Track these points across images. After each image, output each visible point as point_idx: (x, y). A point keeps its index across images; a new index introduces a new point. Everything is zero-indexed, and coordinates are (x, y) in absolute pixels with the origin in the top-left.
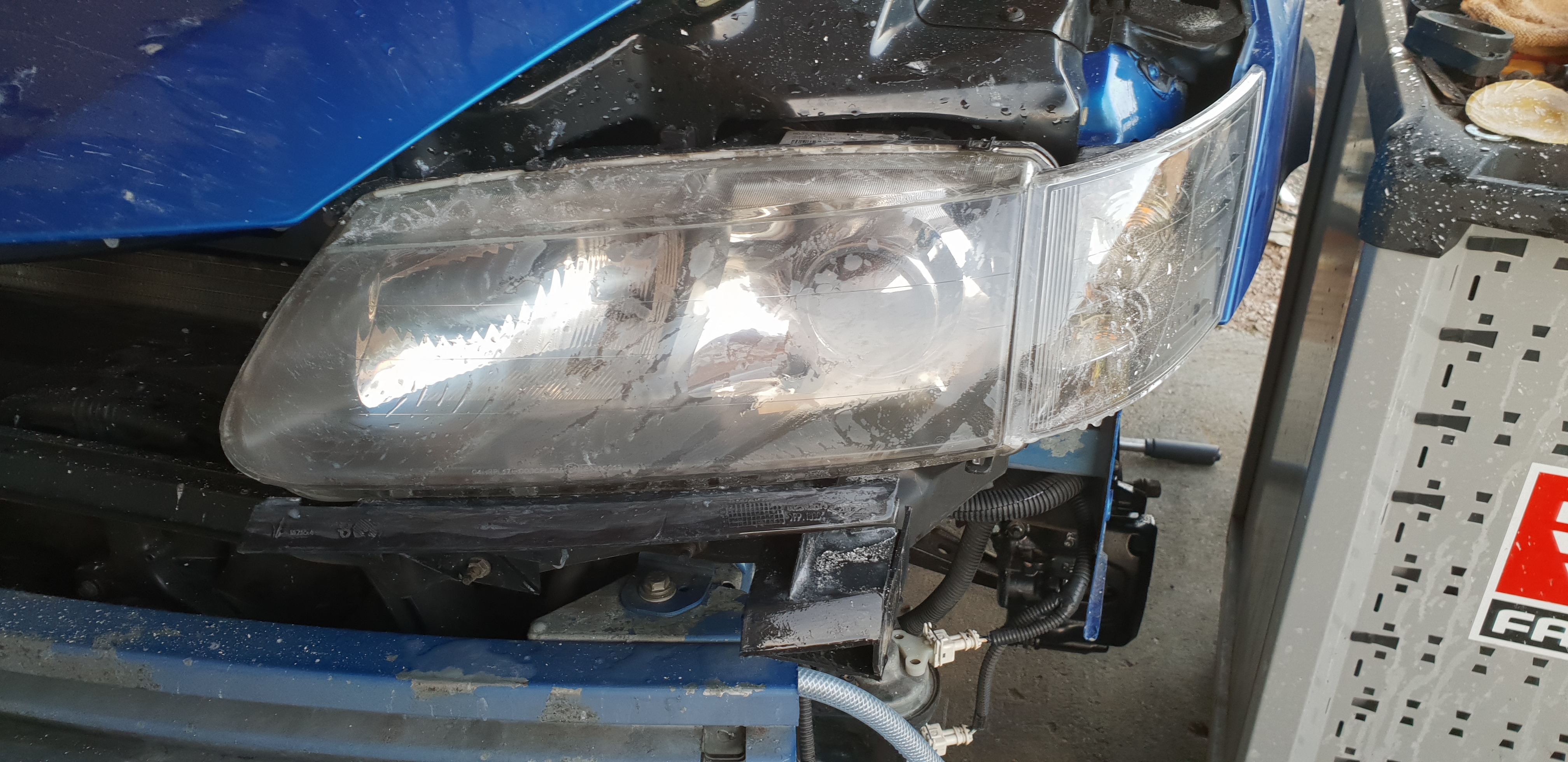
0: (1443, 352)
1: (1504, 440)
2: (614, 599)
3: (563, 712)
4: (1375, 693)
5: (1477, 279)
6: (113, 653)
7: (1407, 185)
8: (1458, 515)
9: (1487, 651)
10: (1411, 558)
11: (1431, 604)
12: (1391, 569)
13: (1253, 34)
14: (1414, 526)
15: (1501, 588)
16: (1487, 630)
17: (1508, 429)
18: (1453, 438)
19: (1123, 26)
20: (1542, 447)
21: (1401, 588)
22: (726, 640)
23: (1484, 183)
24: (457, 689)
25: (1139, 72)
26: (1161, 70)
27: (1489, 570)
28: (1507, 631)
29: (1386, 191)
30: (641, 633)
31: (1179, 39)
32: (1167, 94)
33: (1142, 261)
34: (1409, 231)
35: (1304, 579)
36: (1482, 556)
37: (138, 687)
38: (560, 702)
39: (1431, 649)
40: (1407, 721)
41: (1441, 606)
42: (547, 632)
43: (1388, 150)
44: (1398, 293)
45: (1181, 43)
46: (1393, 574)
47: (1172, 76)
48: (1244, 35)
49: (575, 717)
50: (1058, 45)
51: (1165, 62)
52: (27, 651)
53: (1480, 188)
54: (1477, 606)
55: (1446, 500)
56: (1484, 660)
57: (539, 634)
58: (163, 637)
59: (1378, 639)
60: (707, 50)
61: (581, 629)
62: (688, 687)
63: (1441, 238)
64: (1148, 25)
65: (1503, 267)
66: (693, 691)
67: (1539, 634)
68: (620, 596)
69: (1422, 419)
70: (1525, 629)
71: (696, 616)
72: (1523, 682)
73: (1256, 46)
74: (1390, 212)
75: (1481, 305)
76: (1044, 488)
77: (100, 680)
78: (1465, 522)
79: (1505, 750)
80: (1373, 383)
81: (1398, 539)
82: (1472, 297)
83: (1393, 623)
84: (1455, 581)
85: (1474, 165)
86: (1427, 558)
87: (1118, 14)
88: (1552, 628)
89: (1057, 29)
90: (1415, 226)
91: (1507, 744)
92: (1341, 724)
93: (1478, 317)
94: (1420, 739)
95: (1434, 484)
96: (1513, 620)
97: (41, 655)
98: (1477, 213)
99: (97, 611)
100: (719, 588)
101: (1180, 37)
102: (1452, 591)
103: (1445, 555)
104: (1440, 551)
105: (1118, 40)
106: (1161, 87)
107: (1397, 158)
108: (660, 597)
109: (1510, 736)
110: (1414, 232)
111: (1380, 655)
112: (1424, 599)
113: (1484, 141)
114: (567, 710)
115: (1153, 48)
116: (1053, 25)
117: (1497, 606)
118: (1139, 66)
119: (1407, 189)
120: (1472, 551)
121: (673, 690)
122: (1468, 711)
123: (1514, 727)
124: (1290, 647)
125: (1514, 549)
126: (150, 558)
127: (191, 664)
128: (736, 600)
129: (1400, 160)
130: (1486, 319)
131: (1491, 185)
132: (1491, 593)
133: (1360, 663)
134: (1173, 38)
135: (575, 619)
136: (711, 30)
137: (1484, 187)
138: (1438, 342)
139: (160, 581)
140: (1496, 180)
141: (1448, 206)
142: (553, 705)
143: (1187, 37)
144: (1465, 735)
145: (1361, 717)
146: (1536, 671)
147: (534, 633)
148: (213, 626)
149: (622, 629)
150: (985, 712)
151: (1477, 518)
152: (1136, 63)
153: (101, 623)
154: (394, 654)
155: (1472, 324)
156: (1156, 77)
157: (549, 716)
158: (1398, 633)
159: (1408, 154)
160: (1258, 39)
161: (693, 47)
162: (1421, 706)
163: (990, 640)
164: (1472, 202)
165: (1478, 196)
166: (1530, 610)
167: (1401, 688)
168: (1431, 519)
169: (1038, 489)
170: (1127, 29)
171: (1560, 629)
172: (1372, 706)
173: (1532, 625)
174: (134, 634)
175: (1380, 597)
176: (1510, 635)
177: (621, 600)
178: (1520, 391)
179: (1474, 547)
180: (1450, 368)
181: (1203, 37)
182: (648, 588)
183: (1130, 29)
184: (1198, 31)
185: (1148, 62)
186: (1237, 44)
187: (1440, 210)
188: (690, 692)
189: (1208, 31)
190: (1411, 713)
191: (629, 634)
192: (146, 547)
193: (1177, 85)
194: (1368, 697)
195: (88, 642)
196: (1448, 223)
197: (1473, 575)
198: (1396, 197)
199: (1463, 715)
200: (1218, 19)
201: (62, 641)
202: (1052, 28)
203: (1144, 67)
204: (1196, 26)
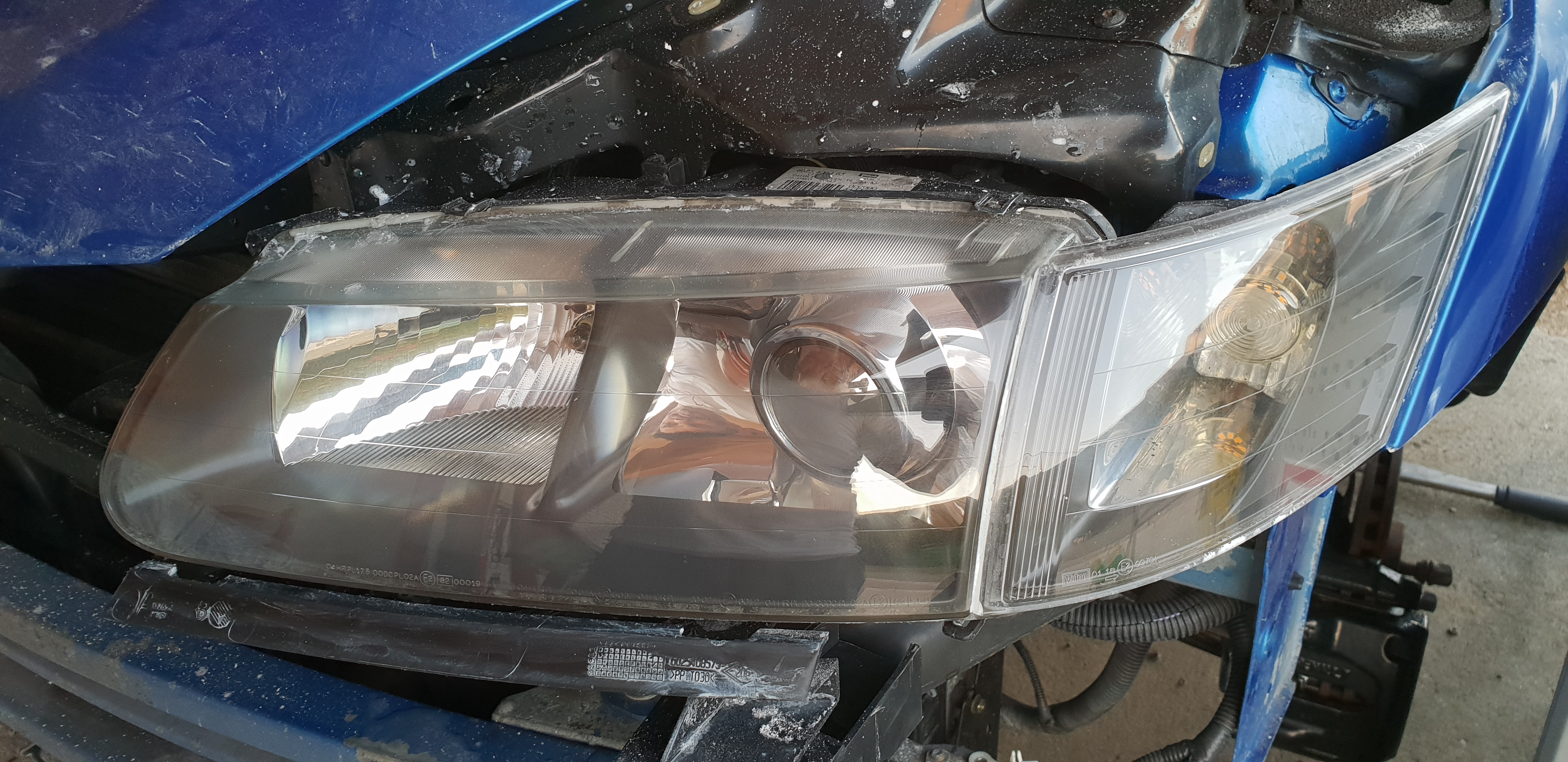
6: (117, 663)
13: (1501, 38)
19: (1290, 30)
26: (1353, 87)
30: (606, 736)
31: (1379, 48)
32: (1364, 117)
42: (512, 715)
45: (1379, 53)
48: (1485, 39)
50: (1168, 63)
51: (1362, 78)
57: (503, 716)
60: (691, 69)
61: (548, 718)
64: (1329, 27)
73: (1504, 55)
76: (1182, 610)
87: (1284, 13)
89: (1168, 40)
101: (1383, 45)
106: (1351, 111)
115: (1338, 58)
116: (1162, 34)
118: (1314, 84)
127: (174, 688)
134: (1370, 46)
135: (546, 704)
143: (1391, 44)
147: (498, 714)
148: (210, 648)
149: (590, 726)
152: (1309, 79)
154: (354, 713)
156: (1341, 98)
160: (1509, 45)
161: (676, 64)
169: (1174, 609)
170: (1297, 36)
181: (1415, 44)
183: (1303, 34)
184: (1406, 36)
185: (1331, 78)
186: (1471, 54)
189: (1426, 35)
193: (1379, 107)
195: (103, 648)
200: (1444, 20)
202: (1158, 40)
203: (1323, 87)
204: (1405, 30)
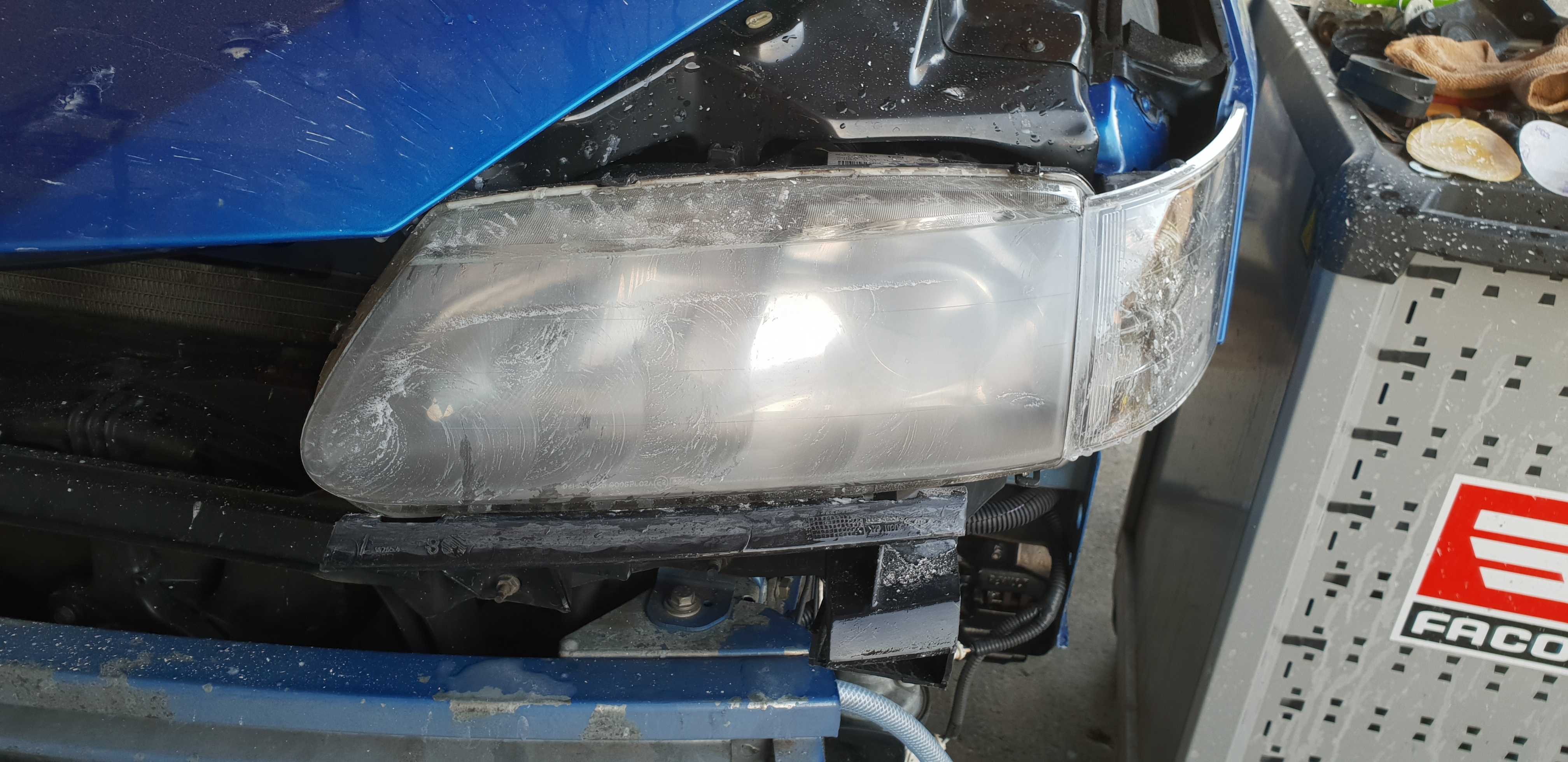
0: (1381, 372)
1: (1431, 453)
2: (640, 614)
3: (605, 729)
4: (1303, 693)
5: (1414, 304)
6: (124, 682)
7: (1366, 216)
8: (1387, 523)
9: (1406, 650)
10: (1342, 565)
11: (1357, 608)
12: (1323, 575)
13: (1233, 71)
14: (1346, 535)
15: (1423, 591)
16: (1407, 631)
17: (1435, 443)
18: (1385, 452)
19: (1122, 60)
20: (1464, 460)
21: (1331, 593)
22: (759, 654)
23: (1435, 216)
24: (498, 709)
25: (1135, 104)
26: (1152, 103)
27: (1411, 575)
28: (1426, 632)
29: (1347, 222)
30: (673, 649)
31: (1170, 74)
32: (1156, 125)
33: (1177, 283)
34: (1366, 258)
35: (1251, 587)
36: (1406, 561)
37: (149, 716)
38: (603, 719)
39: (1355, 650)
40: (1330, 719)
41: (1367, 609)
42: (580, 648)
43: (1348, 184)
44: (1352, 316)
45: (1171, 78)
46: (1326, 580)
47: (1160, 109)
48: (1226, 72)
49: (617, 734)
50: (1075, 76)
51: (1155, 96)
52: (25, 681)
53: (1432, 221)
54: (1399, 608)
55: (1377, 509)
56: (1403, 659)
57: (572, 652)
58: (175, 663)
59: (1308, 642)
60: (759, 71)
61: (613, 646)
62: (732, 701)
63: (1396, 265)
64: (1143, 60)
65: (1438, 293)
66: (737, 706)
67: (1452, 635)
68: (645, 611)
69: (1359, 434)
70: (1440, 629)
71: (725, 630)
72: (1436, 679)
73: (1236, 83)
74: (1349, 241)
75: (1417, 328)
76: (1025, 501)
77: (106, 709)
78: (1393, 530)
79: (1418, 743)
80: (1325, 400)
81: (1331, 547)
82: (1409, 320)
83: (1322, 626)
84: (1380, 586)
85: (1423, 199)
86: (1357, 565)
87: (1117, 48)
88: (1466, 627)
89: (1075, 60)
90: (1372, 254)
91: (1420, 737)
92: (1269, 724)
93: (1413, 339)
94: (1341, 736)
95: (1366, 495)
96: (1431, 621)
97: (41, 684)
98: (1428, 243)
99: (96, 637)
100: (741, 602)
101: (1172, 73)
102: (1377, 595)
103: (1372, 562)
104: (1369, 557)
105: (1119, 74)
106: (1151, 119)
107: (1356, 191)
108: (687, 612)
109: (1423, 729)
110: (1372, 260)
111: (1309, 657)
112: (1352, 603)
113: (1428, 177)
114: (610, 727)
115: (1146, 82)
116: (1071, 57)
117: (1417, 608)
118: (1135, 98)
119: (1366, 220)
120: (1397, 557)
121: (717, 704)
122: (1386, 707)
123: (1426, 721)
124: (1234, 651)
125: (1435, 554)
126: (142, 581)
127: (211, 690)
128: (760, 614)
129: (1359, 193)
130: (1420, 341)
131: (1442, 218)
132: (1413, 596)
133: (1289, 665)
134: (1165, 73)
135: (604, 636)
136: (756, 52)
137: (1435, 220)
138: (1376, 362)
139: (149, 606)
140: (1444, 213)
141: (1402, 237)
142: (596, 723)
143: (1177, 72)
144: (1382, 730)
145: (1287, 716)
146: (1450, 668)
147: (566, 651)
148: (227, 650)
149: (654, 645)
150: (960, 720)
151: (1404, 526)
152: (1132, 95)
153: (104, 649)
154: (425, 675)
155: (1408, 346)
156: (1148, 110)
157: (591, 734)
158: (1326, 636)
159: (1366, 188)
160: (1237, 76)
161: (745, 68)
162: (1344, 705)
163: (973, 650)
164: (1425, 233)
165: (1432, 229)
166: (1446, 611)
167: (1326, 687)
168: (1362, 527)
169: (1020, 502)
170: (1125, 64)
171: (1473, 629)
172: (1298, 705)
173: (1447, 625)
174: (143, 660)
175: (1311, 602)
176: (1428, 635)
177: (647, 615)
178: (1447, 408)
179: (1399, 553)
180: (1386, 386)
181: (1192, 73)
182: (675, 603)
183: (1128, 63)
184: (1188, 68)
185: (1142, 95)
186: (1219, 82)
187: (1395, 240)
188: (735, 706)
189: (1197, 67)
190: (1334, 711)
191: (663, 649)
192: (136, 570)
193: (1163, 118)
194: (1295, 697)
195: (94, 670)
196: (1403, 252)
197: (1397, 579)
198: (1356, 227)
199: (1381, 712)
200: (1204, 57)
201: (65, 669)
202: (1070, 60)
203: (1139, 100)
204: (1186, 63)
